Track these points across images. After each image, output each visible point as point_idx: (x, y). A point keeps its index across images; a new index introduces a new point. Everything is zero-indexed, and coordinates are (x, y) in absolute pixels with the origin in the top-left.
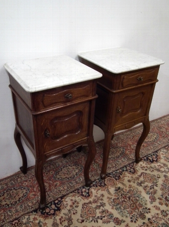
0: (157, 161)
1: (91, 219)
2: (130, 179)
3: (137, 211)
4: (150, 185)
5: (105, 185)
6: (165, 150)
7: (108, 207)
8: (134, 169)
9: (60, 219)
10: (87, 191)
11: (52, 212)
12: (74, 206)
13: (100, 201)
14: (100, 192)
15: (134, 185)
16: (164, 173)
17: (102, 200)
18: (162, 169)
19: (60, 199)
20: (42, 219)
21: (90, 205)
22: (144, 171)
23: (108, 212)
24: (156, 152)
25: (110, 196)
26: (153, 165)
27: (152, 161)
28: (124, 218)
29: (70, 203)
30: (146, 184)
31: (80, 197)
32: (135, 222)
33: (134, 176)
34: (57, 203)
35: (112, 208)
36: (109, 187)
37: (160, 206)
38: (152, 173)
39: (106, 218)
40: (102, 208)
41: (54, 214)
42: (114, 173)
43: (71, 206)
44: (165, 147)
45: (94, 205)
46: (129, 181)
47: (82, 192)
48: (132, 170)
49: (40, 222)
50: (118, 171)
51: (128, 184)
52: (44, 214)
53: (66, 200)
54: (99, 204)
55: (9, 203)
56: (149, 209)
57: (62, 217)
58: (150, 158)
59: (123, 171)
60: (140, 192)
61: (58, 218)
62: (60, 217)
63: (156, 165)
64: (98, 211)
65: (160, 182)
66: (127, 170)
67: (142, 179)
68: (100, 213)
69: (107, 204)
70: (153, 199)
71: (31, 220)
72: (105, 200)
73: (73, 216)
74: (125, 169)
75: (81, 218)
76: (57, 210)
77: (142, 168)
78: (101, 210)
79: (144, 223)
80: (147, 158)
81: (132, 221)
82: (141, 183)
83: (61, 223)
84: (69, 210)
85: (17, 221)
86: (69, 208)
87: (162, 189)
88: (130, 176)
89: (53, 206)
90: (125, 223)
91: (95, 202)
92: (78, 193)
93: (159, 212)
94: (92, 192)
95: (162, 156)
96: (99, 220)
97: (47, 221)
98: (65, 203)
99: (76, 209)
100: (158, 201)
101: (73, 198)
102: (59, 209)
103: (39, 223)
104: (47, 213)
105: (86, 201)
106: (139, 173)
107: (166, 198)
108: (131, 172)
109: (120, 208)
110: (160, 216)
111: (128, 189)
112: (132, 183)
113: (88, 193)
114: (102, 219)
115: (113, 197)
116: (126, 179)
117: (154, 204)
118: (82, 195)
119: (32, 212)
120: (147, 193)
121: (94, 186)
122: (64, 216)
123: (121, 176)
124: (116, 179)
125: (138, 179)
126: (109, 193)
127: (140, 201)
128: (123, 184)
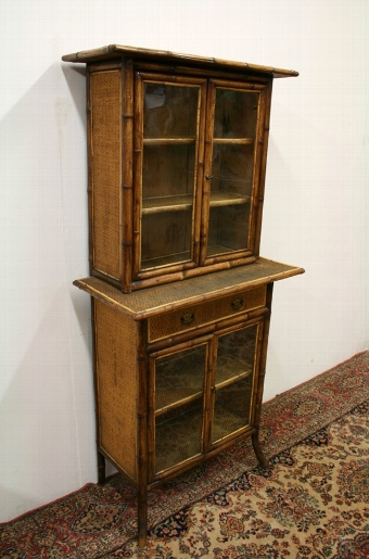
0: (326, 443)
4: (320, 479)
5: (250, 486)
6: (337, 425)
7: (260, 516)
9: (190, 540)
12: (207, 520)
14: (244, 498)
15: (295, 482)
16: (340, 460)
17: (249, 507)
18: (337, 454)
19: (182, 513)
21: (233, 515)
22: (308, 460)
24: (324, 429)
26: (320, 449)
27: (319, 444)
28: (287, 528)
29: (199, 516)
30: (313, 478)
33: (293, 469)
34: (180, 519)
35: (268, 517)
37: (339, 506)
38: (320, 462)
39: (260, 531)
40: (251, 518)
41: (178, 536)
43: (202, 521)
44: (337, 420)
48: (288, 460)
49: (158, 547)
51: (285, 481)
52: (162, 536)
53: (193, 513)
55: (98, 526)
56: (323, 512)
58: (314, 439)
59: (275, 463)
60: (307, 490)
63: (326, 448)
64: (246, 523)
65: (335, 473)
66: (280, 462)
67: (306, 471)
70: (327, 499)
77: (305, 455)
78: (250, 521)
80: (311, 441)
81: (300, 530)
82: (307, 477)
85: (121, 550)
86: (199, 523)
87: (339, 483)
89: (174, 524)
90: (290, 535)
91: (238, 510)
93: (339, 514)
94: (230, 499)
95: (333, 435)
96: (251, 536)
98: (192, 518)
100: (335, 499)
101: (203, 508)
102: (185, 528)
104: (167, 535)
106: (300, 464)
107: (346, 494)
110: (342, 519)
111: (287, 488)
113: (225, 500)
114: (254, 533)
116: (282, 474)
117: (330, 504)
120: (318, 490)
121: (231, 489)
122: (195, 536)
125: (300, 472)
128: (278, 482)
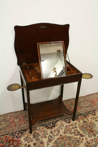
1: (69, 133)
2: (92, 118)
3: (92, 132)
8: (95, 113)
10: (69, 120)
11: (51, 127)
13: (74, 126)
20: (46, 129)
23: (78, 131)
25: (80, 124)
31: (65, 122)
32: (90, 137)
36: (80, 120)
42: (84, 114)
45: (71, 127)
46: (91, 119)
47: (66, 120)
50: (86, 113)
54: (74, 127)
57: (55, 130)
61: (53, 130)
62: (54, 130)
68: (73, 131)
69: (78, 128)
71: (41, 129)
72: (77, 126)
73: (60, 130)
74: (90, 113)
75: (64, 132)
76: (53, 127)
79: (95, 138)
83: (54, 132)
84: (59, 127)
88: (92, 116)
92: (64, 120)
97: (48, 130)
99: (62, 127)
103: (44, 130)
105: (68, 124)
108: (93, 114)
109: (84, 130)
112: (92, 120)
115: (81, 125)
118: (66, 122)
119: (41, 125)
123: (87, 116)
124: (84, 117)
126: (80, 123)
127: (95, 129)
